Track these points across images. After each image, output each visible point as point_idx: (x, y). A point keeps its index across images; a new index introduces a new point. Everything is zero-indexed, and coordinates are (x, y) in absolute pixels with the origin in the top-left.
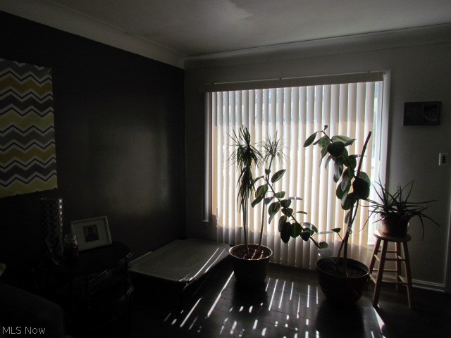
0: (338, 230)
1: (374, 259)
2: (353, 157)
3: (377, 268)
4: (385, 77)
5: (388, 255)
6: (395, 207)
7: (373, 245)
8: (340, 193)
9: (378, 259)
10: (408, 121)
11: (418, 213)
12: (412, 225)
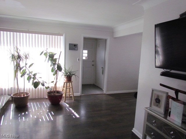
0: (53, 82)
1: (63, 89)
2: (56, 59)
3: (64, 91)
4: (64, 35)
5: (67, 87)
6: (69, 73)
7: (62, 86)
8: (52, 70)
9: (65, 89)
10: (70, 49)
11: (74, 74)
12: (73, 78)
